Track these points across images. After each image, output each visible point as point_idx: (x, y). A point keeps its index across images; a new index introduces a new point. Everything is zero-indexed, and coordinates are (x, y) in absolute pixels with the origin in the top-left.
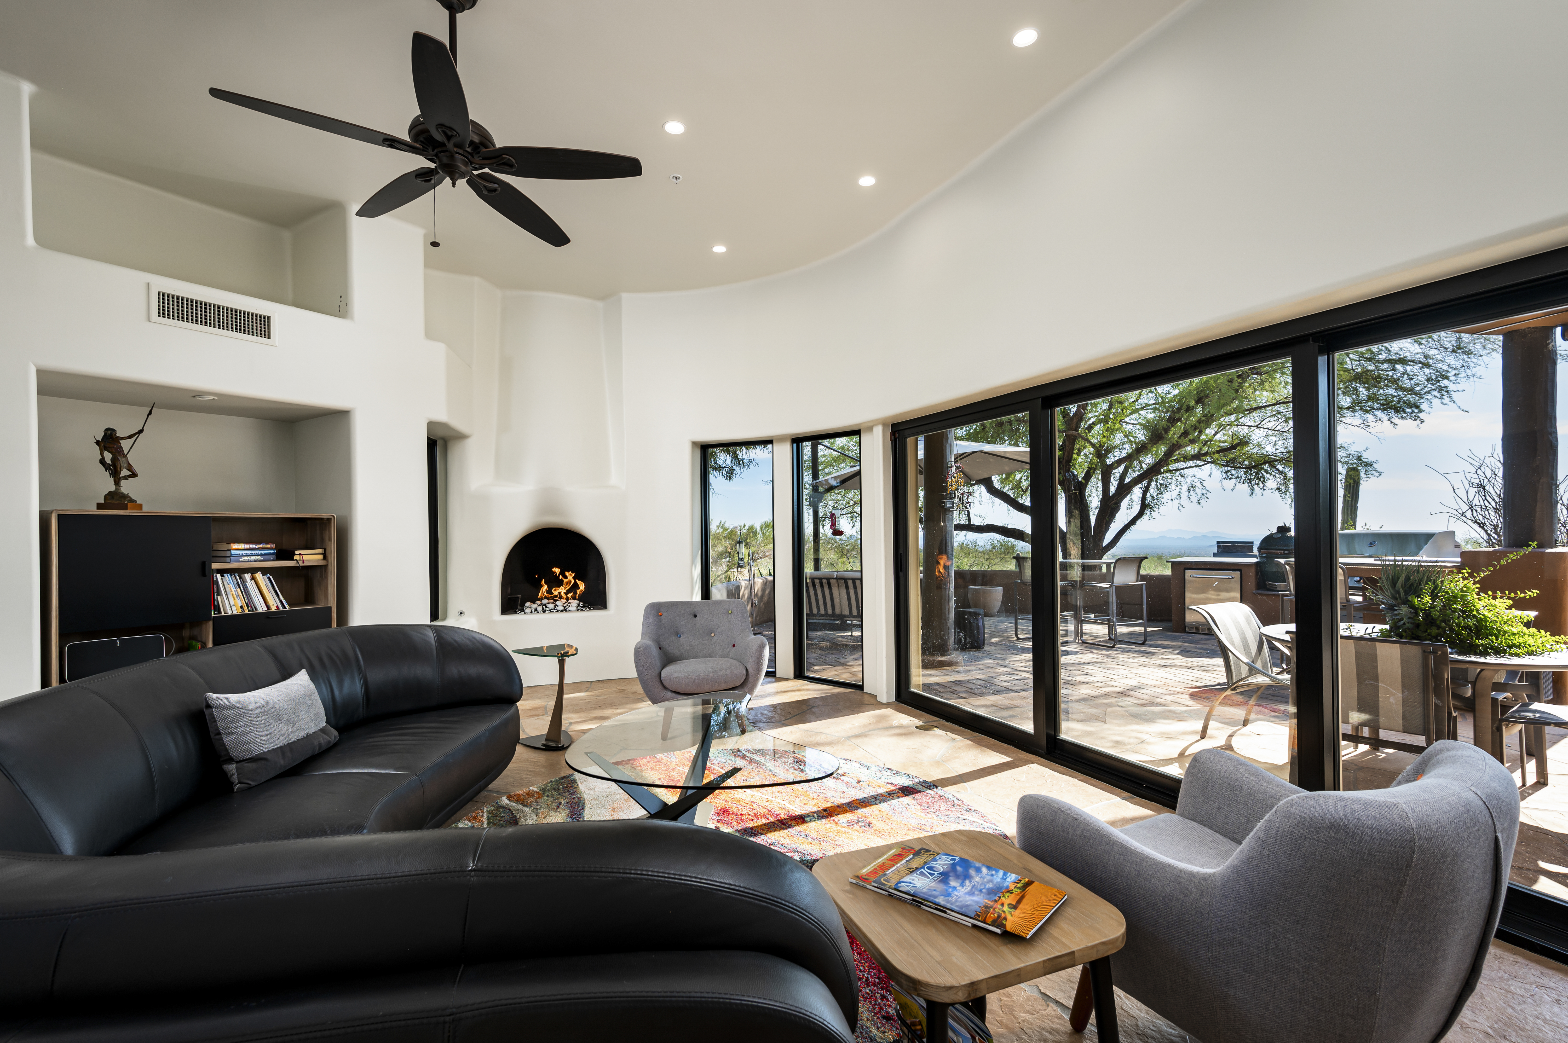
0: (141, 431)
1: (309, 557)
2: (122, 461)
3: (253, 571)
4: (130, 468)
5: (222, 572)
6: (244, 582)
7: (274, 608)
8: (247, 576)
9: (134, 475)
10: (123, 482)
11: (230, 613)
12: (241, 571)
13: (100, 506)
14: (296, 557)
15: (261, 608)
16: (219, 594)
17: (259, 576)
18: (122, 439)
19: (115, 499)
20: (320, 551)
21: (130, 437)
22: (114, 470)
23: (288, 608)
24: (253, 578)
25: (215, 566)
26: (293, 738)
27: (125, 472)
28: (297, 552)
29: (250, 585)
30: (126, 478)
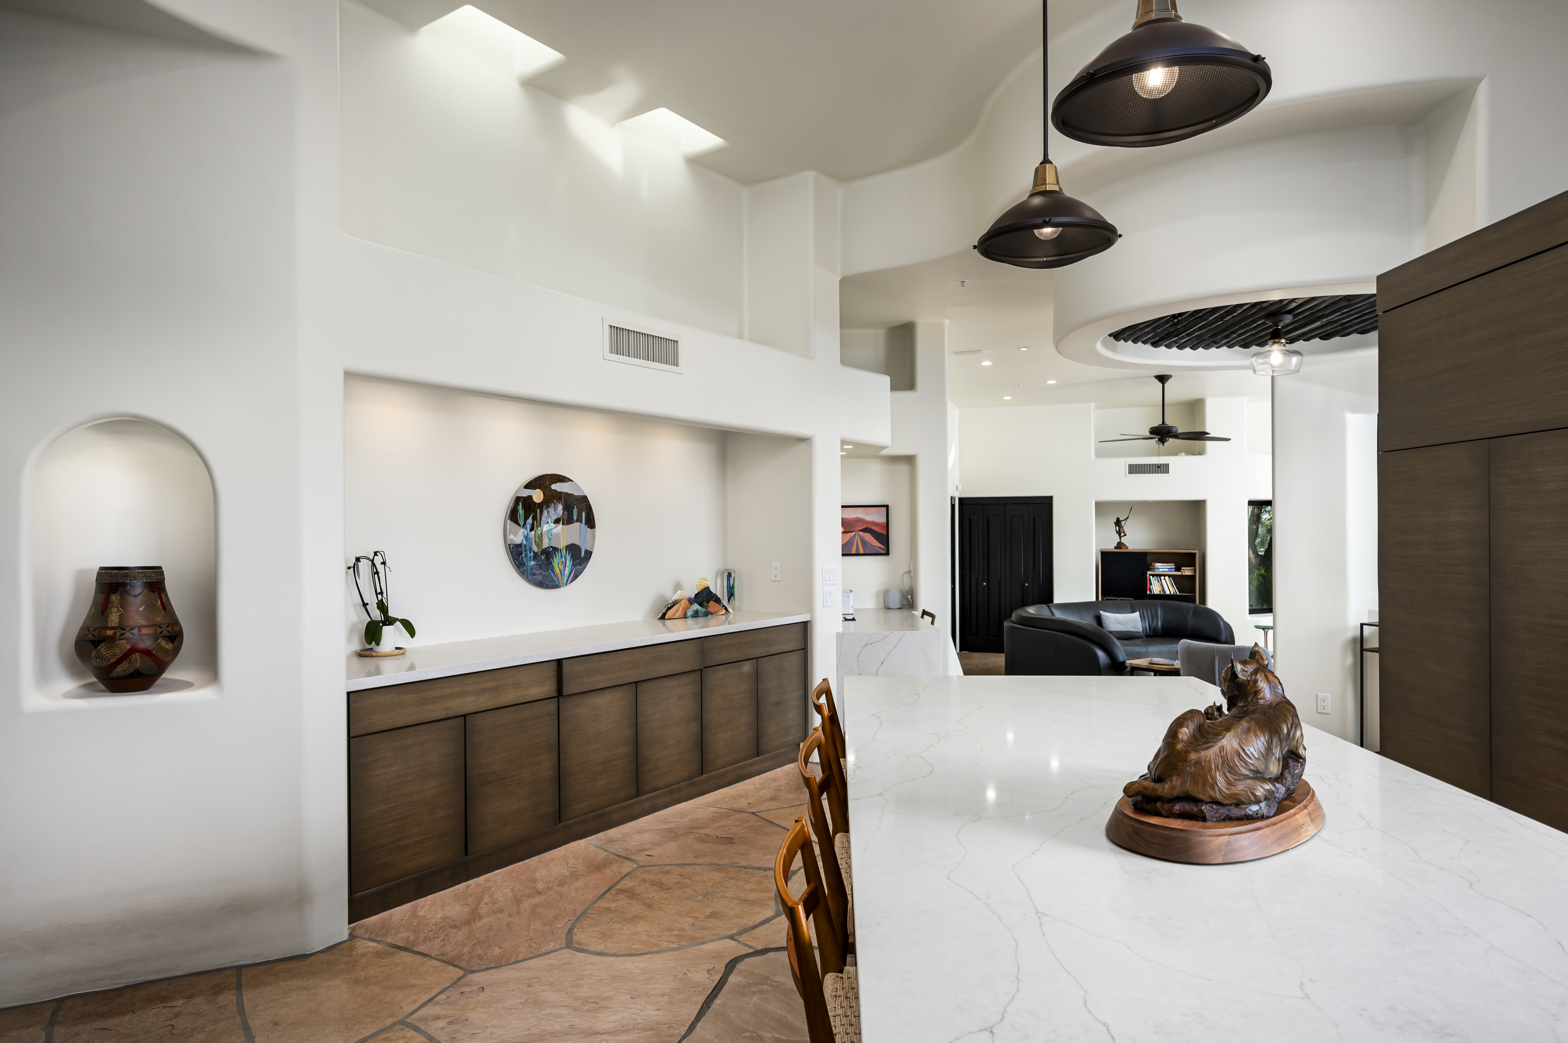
0: (1128, 517)
1: (1187, 571)
2: (1121, 530)
3: (1165, 576)
4: (1124, 532)
5: (1153, 575)
6: (1161, 580)
7: (1172, 593)
8: (1162, 578)
9: (1125, 535)
10: (1122, 538)
11: (1155, 593)
12: (1160, 576)
13: (1116, 548)
14: (1182, 571)
15: (1168, 592)
16: (1151, 584)
17: (1167, 578)
18: (1122, 521)
19: (1120, 545)
20: (1193, 568)
21: (1125, 520)
22: (1119, 533)
23: (1178, 593)
24: (1165, 579)
25: (1149, 572)
26: (1122, 630)
27: (1122, 534)
28: (1182, 568)
29: (1163, 581)
30: (1123, 536)
